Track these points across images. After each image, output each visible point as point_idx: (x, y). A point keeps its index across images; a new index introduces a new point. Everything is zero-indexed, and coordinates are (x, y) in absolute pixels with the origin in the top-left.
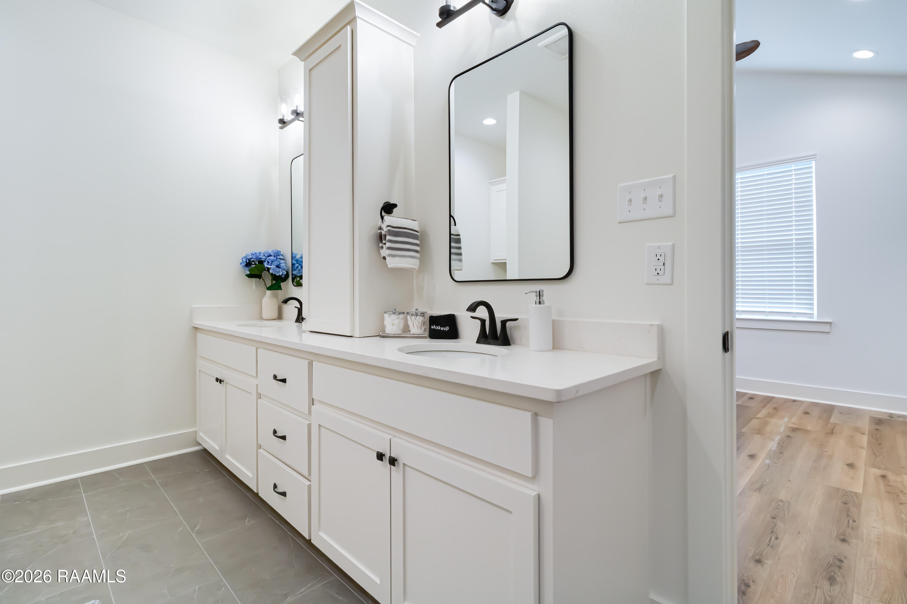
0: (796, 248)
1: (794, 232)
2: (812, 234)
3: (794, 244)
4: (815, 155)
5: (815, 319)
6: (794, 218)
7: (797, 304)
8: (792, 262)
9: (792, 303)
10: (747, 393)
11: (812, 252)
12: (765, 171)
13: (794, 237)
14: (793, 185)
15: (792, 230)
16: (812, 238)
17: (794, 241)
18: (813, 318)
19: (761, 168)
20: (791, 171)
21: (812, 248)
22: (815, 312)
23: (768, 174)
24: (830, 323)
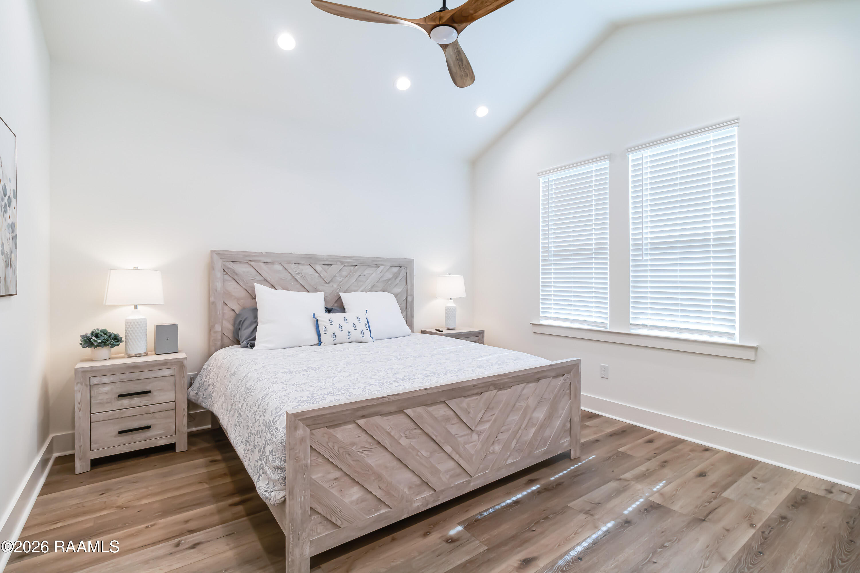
0: (715, 245)
1: (712, 224)
2: (733, 225)
3: (712, 240)
4: (738, 119)
5: (737, 342)
6: (712, 206)
7: (714, 319)
8: (709, 264)
9: (709, 318)
10: (655, 432)
11: (733, 251)
12: (679, 144)
13: (712, 230)
14: (712, 160)
15: (709, 221)
16: (733, 232)
17: (712, 236)
18: (733, 339)
19: (674, 140)
20: (708, 142)
21: (733, 244)
22: (737, 332)
23: (681, 149)
24: (756, 349)
